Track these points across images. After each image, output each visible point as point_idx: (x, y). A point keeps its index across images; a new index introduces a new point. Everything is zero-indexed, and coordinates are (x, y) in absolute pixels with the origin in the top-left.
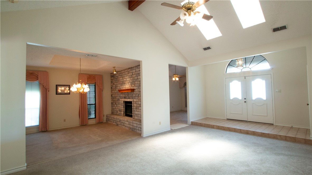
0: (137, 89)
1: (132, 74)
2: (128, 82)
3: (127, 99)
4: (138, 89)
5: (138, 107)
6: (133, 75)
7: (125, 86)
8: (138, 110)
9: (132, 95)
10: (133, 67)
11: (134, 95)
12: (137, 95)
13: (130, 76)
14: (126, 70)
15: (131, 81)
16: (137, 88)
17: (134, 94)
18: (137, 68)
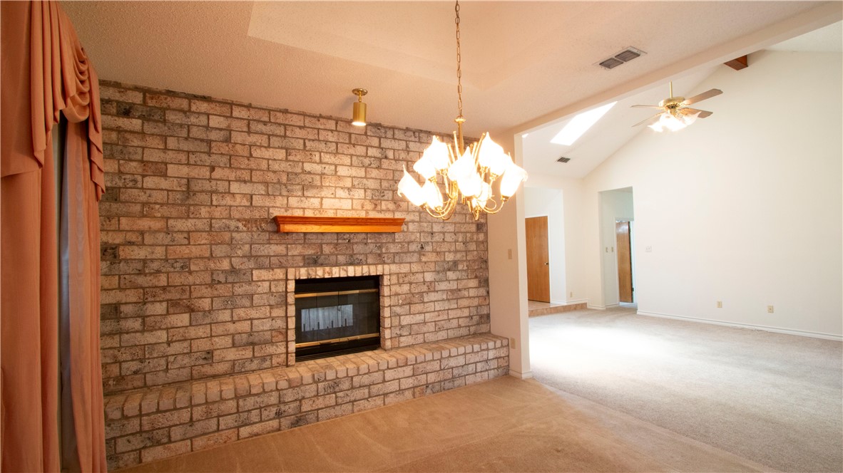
0: (413, 221)
1: (379, 155)
2: (348, 183)
3: (336, 265)
4: (420, 222)
5: (421, 294)
6: (386, 158)
7: (316, 202)
8: (418, 308)
9: (380, 248)
10: (393, 128)
11: (393, 249)
12: (413, 247)
13: (367, 161)
14: (331, 124)
15: (371, 184)
16: (417, 219)
17: (394, 242)
18: (413, 139)
